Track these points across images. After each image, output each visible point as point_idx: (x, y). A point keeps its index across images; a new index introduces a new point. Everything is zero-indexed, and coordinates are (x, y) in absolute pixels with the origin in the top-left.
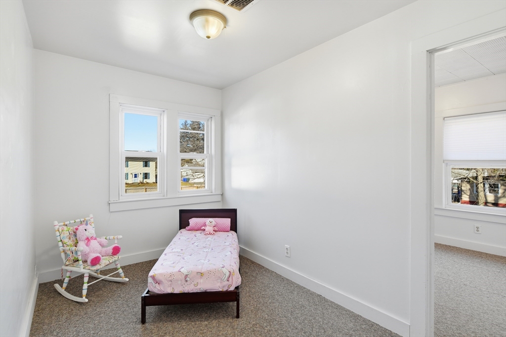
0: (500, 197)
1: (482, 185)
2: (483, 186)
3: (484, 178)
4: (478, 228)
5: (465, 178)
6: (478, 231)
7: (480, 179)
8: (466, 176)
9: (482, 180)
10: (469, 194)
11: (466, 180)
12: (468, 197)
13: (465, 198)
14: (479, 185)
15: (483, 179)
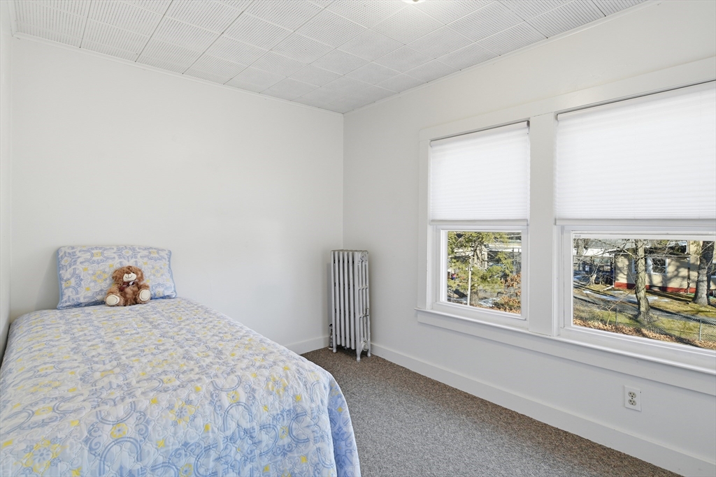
0: (671, 278)
1: (643, 261)
2: (644, 263)
3: (646, 251)
4: (632, 395)
5: (621, 251)
6: (632, 402)
7: (641, 252)
8: (621, 247)
9: (643, 254)
10: (626, 273)
11: (621, 253)
12: (625, 276)
13: (622, 279)
14: (639, 261)
15: (645, 253)
